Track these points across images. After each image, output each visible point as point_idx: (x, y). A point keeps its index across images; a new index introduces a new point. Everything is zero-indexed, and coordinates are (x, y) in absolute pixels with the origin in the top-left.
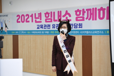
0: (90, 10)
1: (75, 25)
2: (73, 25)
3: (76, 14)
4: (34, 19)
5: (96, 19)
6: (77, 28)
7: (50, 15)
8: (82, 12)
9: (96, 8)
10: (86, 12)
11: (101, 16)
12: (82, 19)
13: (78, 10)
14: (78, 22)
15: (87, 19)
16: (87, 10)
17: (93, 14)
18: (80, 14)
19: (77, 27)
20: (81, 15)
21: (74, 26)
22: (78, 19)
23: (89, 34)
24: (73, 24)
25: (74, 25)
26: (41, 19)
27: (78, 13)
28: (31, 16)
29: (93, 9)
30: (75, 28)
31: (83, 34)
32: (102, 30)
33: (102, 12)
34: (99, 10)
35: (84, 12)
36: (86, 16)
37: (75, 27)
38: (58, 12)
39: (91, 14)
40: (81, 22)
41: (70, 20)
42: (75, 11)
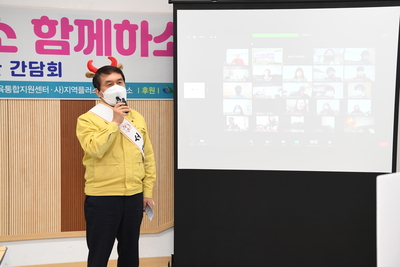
0: (89, 23)
1: (34, 65)
2: (24, 66)
3: (38, 31)
6: (42, 76)
8: (58, 28)
9: (108, 22)
10: (76, 28)
11: (126, 46)
12: (60, 48)
13: (44, 20)
14: (47, 59)
15: (77, 49)
16: (80, 23)
17: (98, 36)
18: (52, 32)
19: (42, 73)
20: (57, 37)
21: (28, 70)
22: (46, 47)
23: (86, 95)
24: (27, 64)
25: (31, 67)
27: (45, 29)
29: (99, 21)
30: (32, 75)
31: (66, 95)
33: (126, 33)
34: (120, 28)
36: (73, 39)
37: (31, 72)
39: (92, 36)
40: (56, 59)
41: (13, 49)
42: (34, 21)
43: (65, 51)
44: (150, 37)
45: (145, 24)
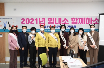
0: (81, 18)
2: (70, 26)
3: (72, 20)
4: (38, 22)
5: (84, 24)
7: (52, 20)
8: (76, 20)
9: (84, 18)
10: (79, 19)
11: (88, 22)
12: (76, 23)
13: (73, 18)
15: (79, 23)
16: (79, 18)
17: (83, 21)
20: (75, 21)
22: (73, 23)
26: (44, 22)
27: (73, 20)
28: (35, 20)
29: (83, 18)
32: (88, 29)
33: (88, 20)
34: (87, 19)
35: (77, 19)
36: (78, 21)
38: (59, 18)
39: (81, 21)
40: (75, 25)
41: (68, 24)
42: (71, 19)
43: (77, 24)
44: (92, 21)
45: (91, 18)
